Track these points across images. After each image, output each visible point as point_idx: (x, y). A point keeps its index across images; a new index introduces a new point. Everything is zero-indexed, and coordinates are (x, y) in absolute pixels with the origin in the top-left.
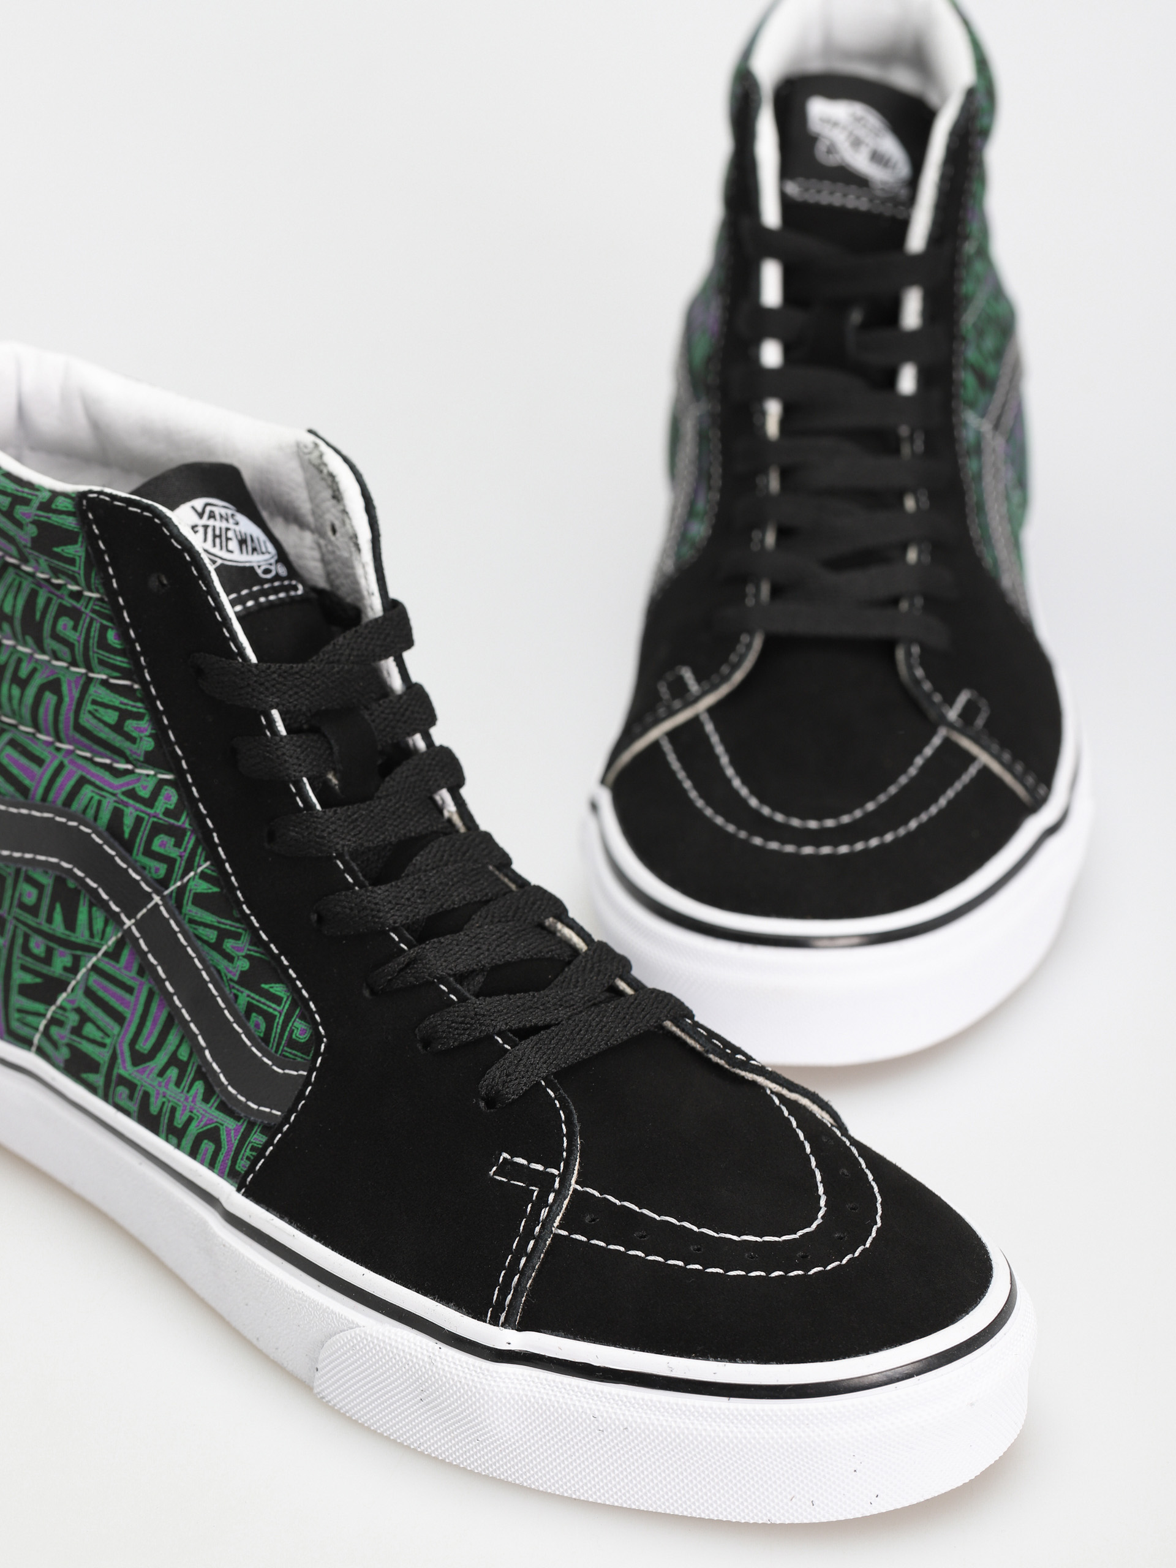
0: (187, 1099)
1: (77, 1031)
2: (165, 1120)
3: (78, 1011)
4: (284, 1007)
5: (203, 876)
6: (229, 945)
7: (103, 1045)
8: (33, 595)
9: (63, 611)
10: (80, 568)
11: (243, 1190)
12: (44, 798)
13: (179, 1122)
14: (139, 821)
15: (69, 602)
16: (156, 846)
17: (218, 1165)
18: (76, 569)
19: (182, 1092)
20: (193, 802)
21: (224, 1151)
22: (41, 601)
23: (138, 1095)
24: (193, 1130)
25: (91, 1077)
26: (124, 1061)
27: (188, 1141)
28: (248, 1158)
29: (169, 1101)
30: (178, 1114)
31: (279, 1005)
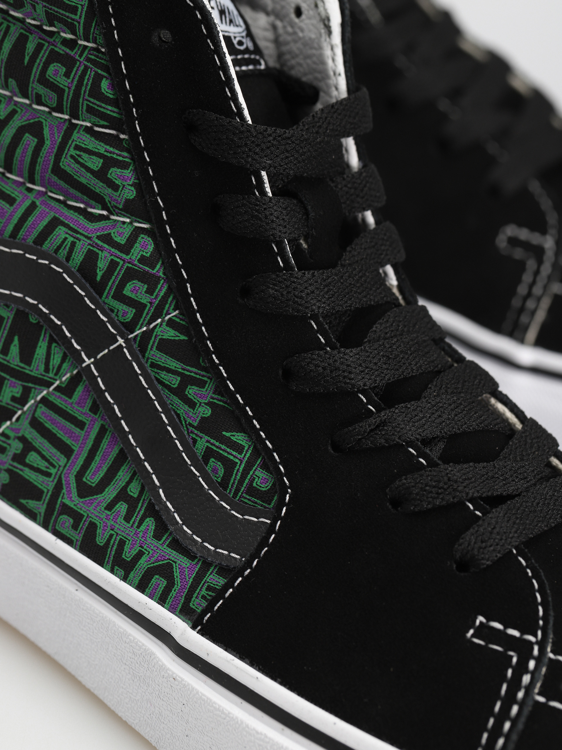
0: (136, 534)
1: (20, 458)
2: (112, 552)
3: (23, 439)
4: (245, 455)
5: (171, 323)
6: (191, 391)
7: (49, 475)
8: (22, 41)
9: (54, 57)
10: (80, 17)
11: (199, 628)
12: (14, 234)
13: (128, 554)
14: (113, 265)
15: (61, 49)
16: (127, 291)
17: (169, 600)
18: (77, 17)
19: (132, 526)
20: (171, 252)
21: (177, 587)
22: (31, 47)
23: (83, 526)
24: (143, 563)
25: (31, 504)
26: (69, 492)
27: (136, 574)
28: (203, 597)
29: (117, 534)
30: (126, 548)
31: (240, 453)
